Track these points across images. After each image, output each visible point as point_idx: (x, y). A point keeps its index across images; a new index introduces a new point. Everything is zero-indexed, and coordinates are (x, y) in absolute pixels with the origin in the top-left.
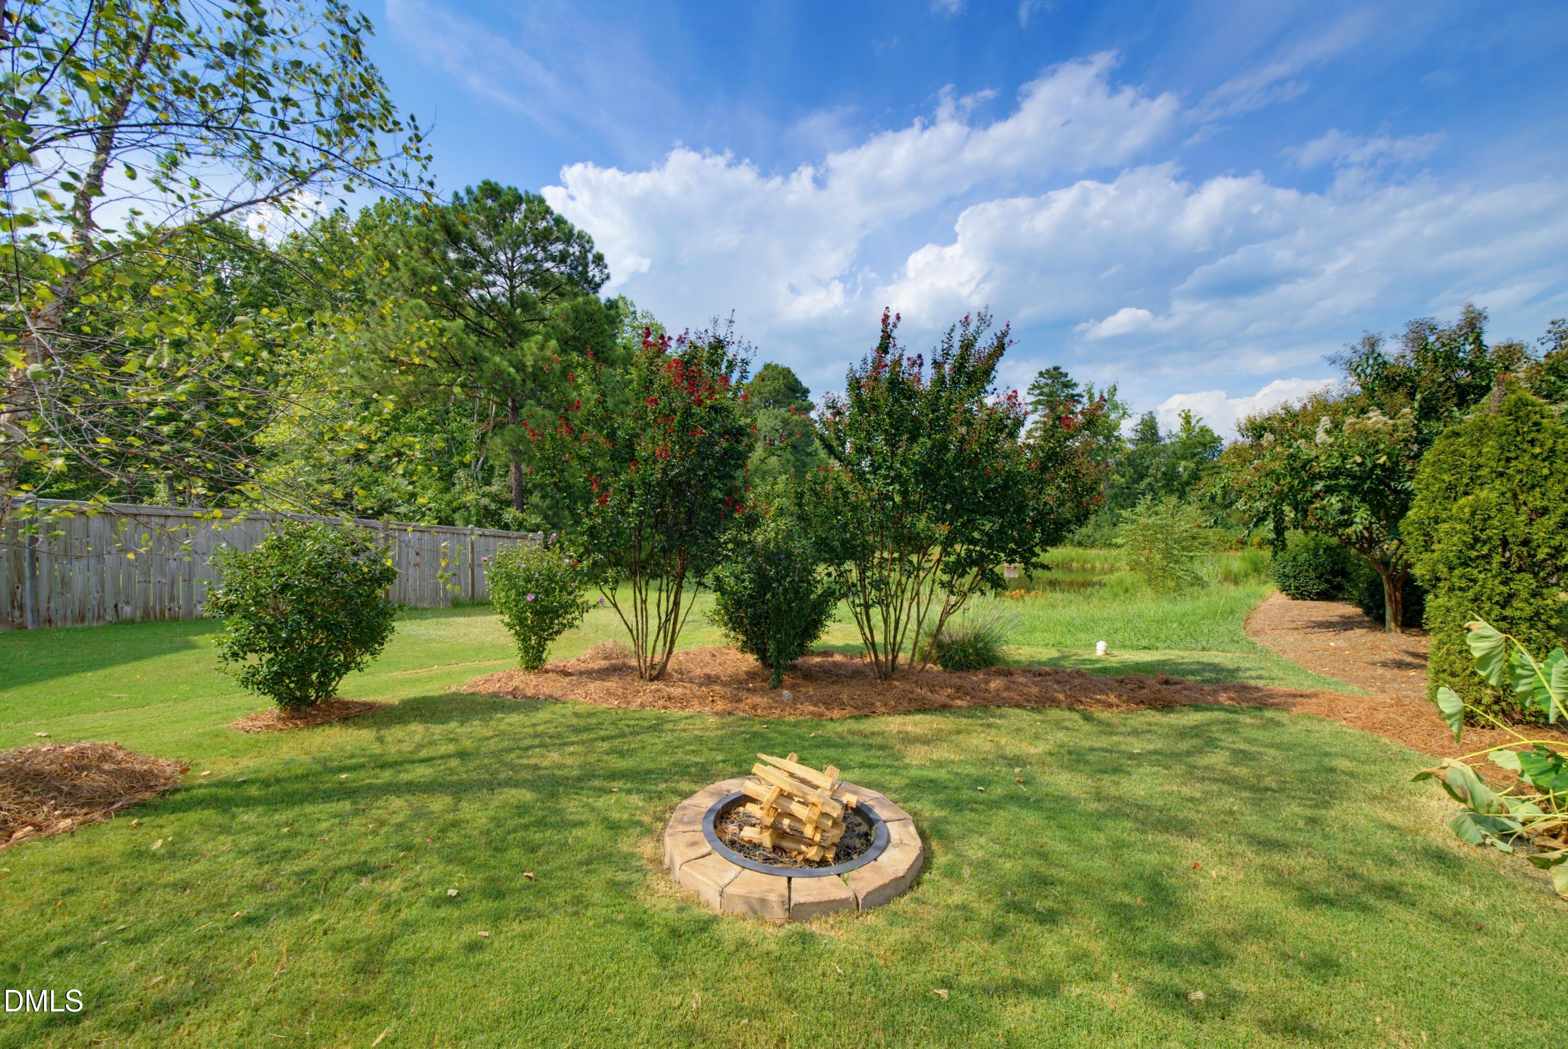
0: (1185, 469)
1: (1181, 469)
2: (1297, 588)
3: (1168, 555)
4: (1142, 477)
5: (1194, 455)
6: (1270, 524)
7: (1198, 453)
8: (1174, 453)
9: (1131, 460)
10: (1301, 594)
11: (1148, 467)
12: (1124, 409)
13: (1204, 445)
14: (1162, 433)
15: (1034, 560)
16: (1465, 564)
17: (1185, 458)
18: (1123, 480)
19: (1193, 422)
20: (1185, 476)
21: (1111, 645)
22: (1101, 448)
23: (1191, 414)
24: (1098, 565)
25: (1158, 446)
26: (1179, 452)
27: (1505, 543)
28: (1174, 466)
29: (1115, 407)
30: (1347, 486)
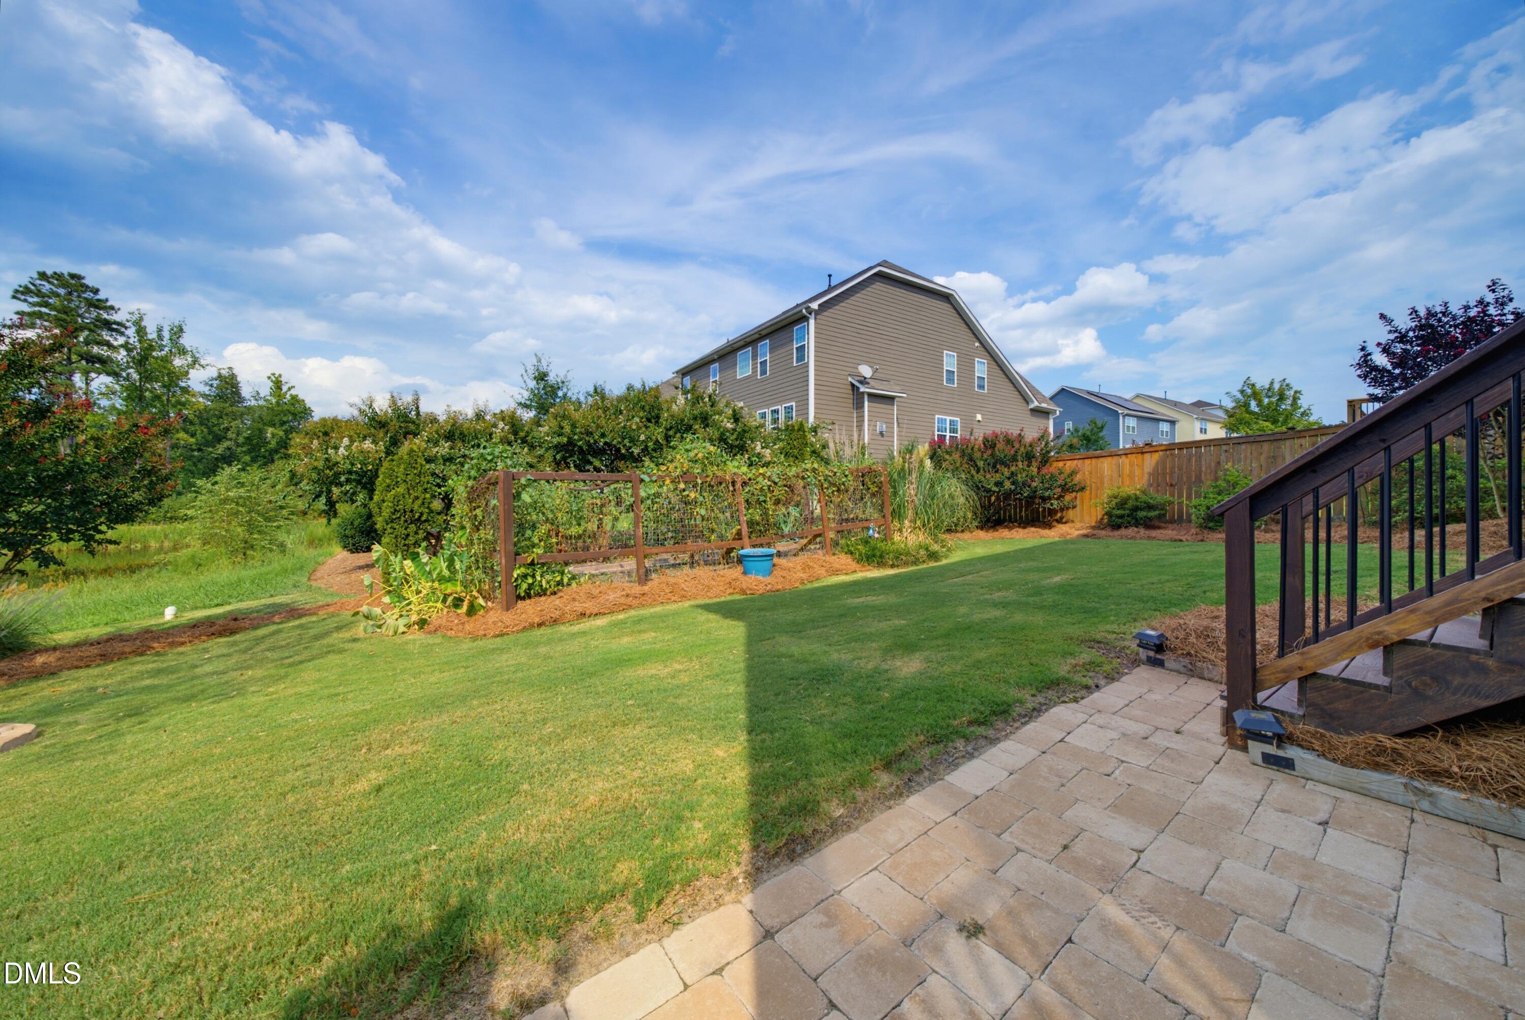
0: (273, 435)
1: (269, 435)
2: (354, 545)
3: (251, 527)
4: (219, 439)
5: (283, 423)
6: (323, 499)
7: (288, 422)
8: (260, 417)
9: (203, 417)
10: (357, 549)
11: (227, 429)
12: (193, 356)
13: (294, 415)
14: (246, 391)
15: (98, 537)
16: (392, 522)
17: (274, 425)
18: (193, 440)
19: (285, 389)
20: (273, 444)
21: (181, 609)
22: (158, 397)
23: (283, 379)
24: (154, 544)
25: (240, 408)
26: (267, 418)
27: (405, 512)
28: (261, 431)
29: (183, 351)
30: (354, 480)
